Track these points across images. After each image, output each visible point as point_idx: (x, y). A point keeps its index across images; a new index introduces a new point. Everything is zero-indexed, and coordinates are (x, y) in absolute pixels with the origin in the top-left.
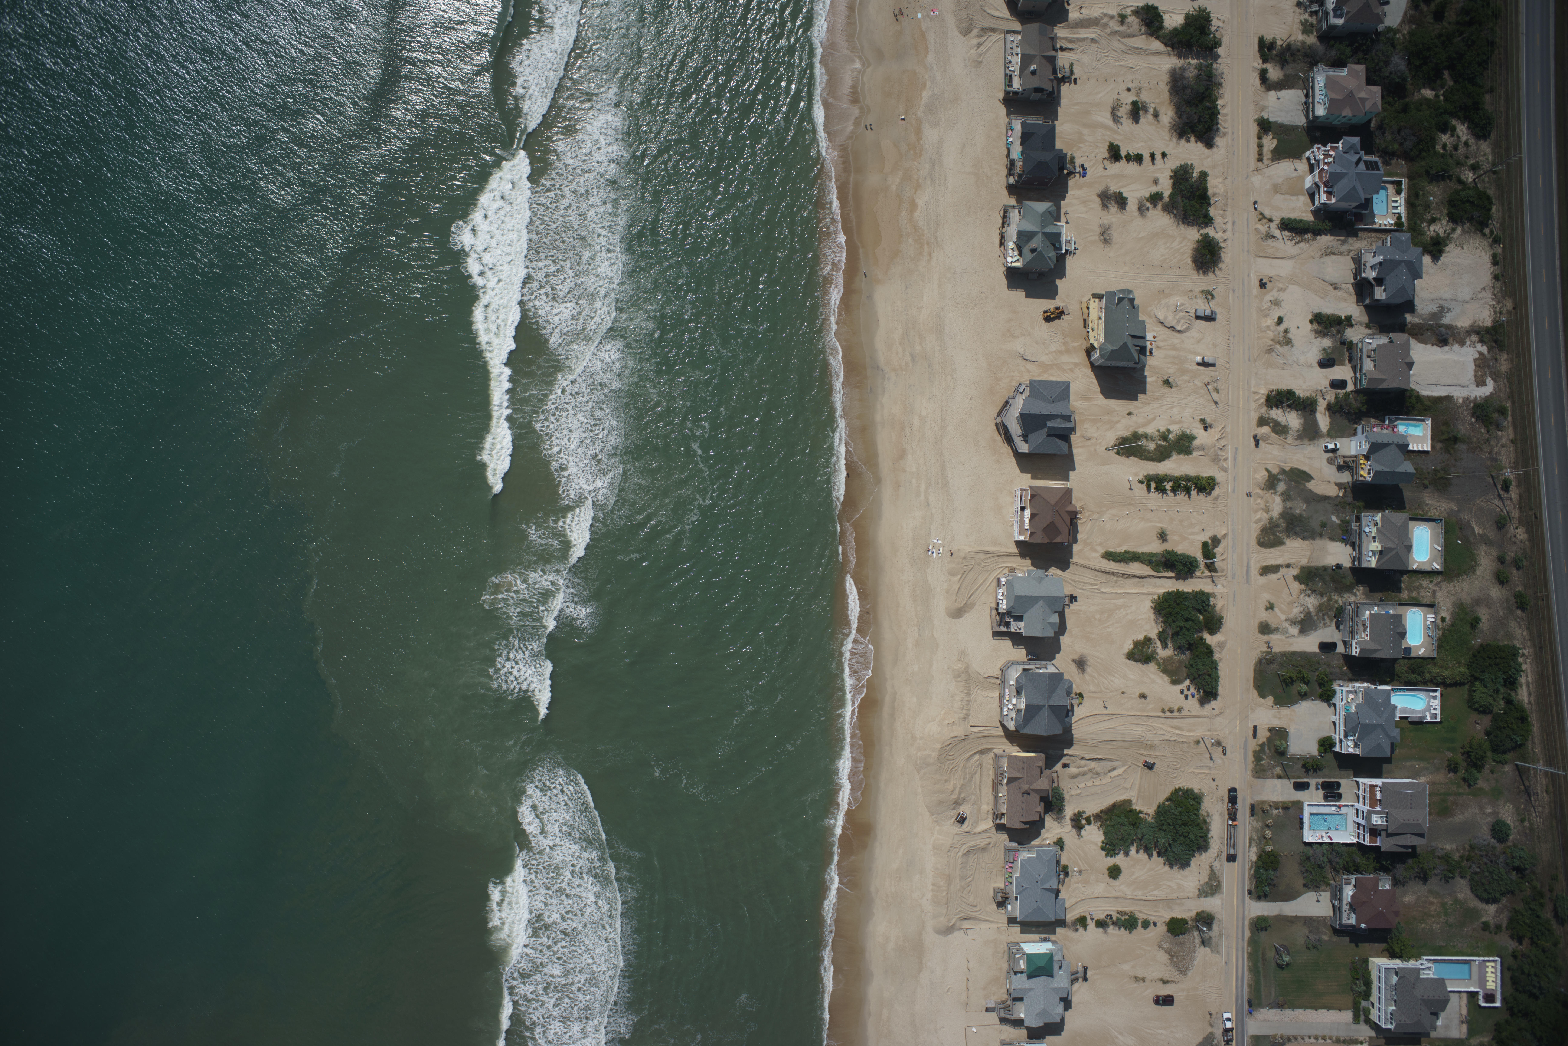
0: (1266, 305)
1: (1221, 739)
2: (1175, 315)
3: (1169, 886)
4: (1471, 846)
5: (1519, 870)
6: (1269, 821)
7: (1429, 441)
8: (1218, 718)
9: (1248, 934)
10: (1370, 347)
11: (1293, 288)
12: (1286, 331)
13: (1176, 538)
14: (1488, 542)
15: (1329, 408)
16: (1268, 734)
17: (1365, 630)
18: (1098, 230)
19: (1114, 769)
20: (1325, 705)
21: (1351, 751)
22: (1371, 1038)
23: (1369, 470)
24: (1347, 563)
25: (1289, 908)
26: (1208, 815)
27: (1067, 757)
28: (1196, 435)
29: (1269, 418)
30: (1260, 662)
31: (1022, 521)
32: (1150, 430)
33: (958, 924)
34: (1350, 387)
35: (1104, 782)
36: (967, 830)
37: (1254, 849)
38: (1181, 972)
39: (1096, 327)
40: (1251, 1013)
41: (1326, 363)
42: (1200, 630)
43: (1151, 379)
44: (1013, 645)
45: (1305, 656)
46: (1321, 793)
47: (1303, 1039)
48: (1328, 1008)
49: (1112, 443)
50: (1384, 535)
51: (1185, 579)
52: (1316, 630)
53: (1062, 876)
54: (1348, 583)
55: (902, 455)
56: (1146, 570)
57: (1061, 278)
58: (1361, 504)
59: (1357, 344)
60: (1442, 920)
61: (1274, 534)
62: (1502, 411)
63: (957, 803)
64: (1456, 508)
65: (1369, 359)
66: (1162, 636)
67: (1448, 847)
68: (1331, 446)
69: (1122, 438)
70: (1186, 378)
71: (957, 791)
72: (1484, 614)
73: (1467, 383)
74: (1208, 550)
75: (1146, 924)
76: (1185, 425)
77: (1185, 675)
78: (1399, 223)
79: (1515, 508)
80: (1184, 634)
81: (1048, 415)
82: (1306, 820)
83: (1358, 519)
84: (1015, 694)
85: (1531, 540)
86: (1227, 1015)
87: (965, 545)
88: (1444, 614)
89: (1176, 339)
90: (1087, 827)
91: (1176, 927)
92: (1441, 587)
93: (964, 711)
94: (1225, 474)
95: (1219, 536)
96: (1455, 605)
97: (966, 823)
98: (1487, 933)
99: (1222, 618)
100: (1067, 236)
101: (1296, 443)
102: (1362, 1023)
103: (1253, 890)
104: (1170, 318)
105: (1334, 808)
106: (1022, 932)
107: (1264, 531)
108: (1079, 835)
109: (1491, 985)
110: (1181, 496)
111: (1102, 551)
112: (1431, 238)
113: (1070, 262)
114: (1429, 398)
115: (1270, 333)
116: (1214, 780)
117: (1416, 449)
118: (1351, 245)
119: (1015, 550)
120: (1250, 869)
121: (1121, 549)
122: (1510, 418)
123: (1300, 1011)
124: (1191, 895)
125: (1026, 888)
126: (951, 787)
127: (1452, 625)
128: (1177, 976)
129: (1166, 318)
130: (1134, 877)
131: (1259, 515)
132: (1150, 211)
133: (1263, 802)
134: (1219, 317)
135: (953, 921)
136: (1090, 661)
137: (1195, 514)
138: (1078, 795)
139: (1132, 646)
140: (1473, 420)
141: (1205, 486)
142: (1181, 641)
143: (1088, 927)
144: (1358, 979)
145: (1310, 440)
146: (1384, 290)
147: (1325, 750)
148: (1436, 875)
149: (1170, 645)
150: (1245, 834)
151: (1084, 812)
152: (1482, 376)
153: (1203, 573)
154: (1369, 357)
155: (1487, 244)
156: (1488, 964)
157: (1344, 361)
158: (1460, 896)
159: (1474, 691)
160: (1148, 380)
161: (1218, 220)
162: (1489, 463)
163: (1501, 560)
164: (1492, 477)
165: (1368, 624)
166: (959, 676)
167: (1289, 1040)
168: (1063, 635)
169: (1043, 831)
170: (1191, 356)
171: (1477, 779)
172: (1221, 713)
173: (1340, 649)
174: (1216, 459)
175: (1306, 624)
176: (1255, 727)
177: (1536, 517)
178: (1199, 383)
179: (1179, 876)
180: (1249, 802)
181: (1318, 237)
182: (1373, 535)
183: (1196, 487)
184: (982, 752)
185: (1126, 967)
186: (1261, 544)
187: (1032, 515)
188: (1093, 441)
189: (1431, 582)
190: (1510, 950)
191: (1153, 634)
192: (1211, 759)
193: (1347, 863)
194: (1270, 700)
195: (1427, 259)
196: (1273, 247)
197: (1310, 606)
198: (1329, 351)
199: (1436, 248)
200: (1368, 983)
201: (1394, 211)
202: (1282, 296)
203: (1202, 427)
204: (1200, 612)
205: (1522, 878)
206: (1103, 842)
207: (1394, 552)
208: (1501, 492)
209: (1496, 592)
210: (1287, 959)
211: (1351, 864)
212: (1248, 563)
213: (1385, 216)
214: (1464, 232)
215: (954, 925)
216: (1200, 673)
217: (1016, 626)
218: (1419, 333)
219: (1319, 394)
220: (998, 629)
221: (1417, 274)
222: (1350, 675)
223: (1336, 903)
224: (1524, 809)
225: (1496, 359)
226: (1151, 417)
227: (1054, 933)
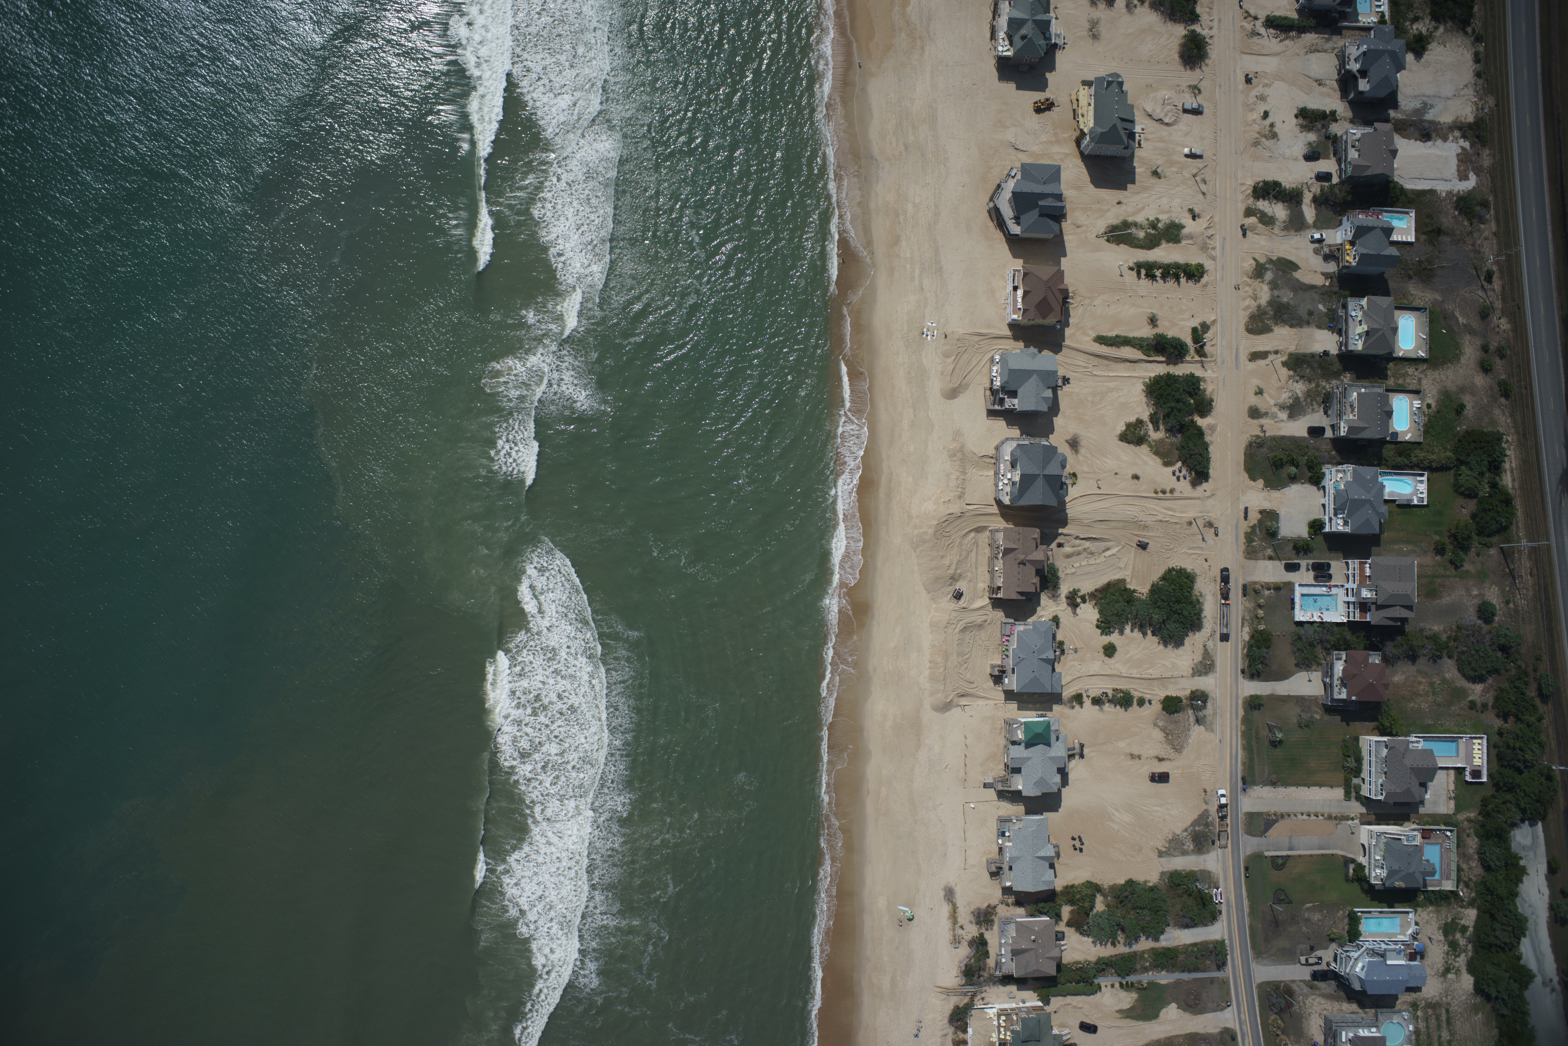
0: (1252, 100)
1: (1213, 521)
2: (1163, 109)
3: (1164, 665)
4: (1458, 627)
5: (1504, 649)
6: (1262, 601)
7: (1413, 233)
8: (1210, 501)
9: (1241, 712)
10: (1355, 138)
11: (1278, 84)
12: (1272, 125)
13: (1166, 324)
14: (1472, 332)
15: (1315, 200)
16: (1259, 516)
17: (1353, 411)
18: (1087, 26)
19: (1108, 549)
20: (1315, 488)
21: (1341, 528)
22: (1361, 814)
23: (1355, 255)
24: (1334, 351)
25: (1282, 688)
26: (1201, 595)
27: (1062, 537)
28: (1185, 224)
29: (1255, 209)
30: (1250, 445)
31: (1015, 301)
32: (1140, 219)
33: (956, 700)
34: (1335, 180)
35: (1098, 561)
36: (964, 605)
37: (1247, 629)
38: (1176, 750)
39: (1085, 114)
40: (1244, 790)
41: (1311, 156)
42: (1191, 414)
43: (1140, 170)
44: (1008, 425)
45: (1294, 441)
46: (1311, 574)
47: (1296, 816)
48: (1320, 785)
49: (1102, 231)
50: (1370, 317)
51: (1175, 364)
52: (1304, 415)
53: (1058, 653)
54: (1336, 370)
55: (896, 241)
56: (1137, 354)
57: (1051, 72)
58: (1347, 293)
59: (1341, 137)
60: (1430, 699)
61: (1262, 321)
62: (1485, 204)
63: (954, 579)
64: (1440, 299)
65: (1353, 150)
66: (1154, 419)
67: (1436, 628)
68: (1317, 236)
69: (1112, 226)
70: (1174, 169)
71: (953, 567)
72: (1468, 401)
73: (1450, 177)
74: (1198, 334)
75: (1141, 702)
76: (1174, 215)
77: (1177, 457)
78: (1382, 21)
79: (1498, 299)
80: (1175, 415)
81: (1040, 194)
82: (1297, 600)
83: (1345, 307)
84: (1009, 467)
85: (1514, 330)
86: (1221, 792)
87: (958, 327)
88: (1430, 401)
89: (1164, 131)
90: (1082, 605)
91: (1171, 705)
92: (1426, 375)
93: (960, 490)
94: (1213, 262)
95: (1208, 323)
96: (1440, 392)
97: (963, 599)
98: (1474, 712)
99: (1212, 400)
100: (1056, 30)
101: (1283, 233)
102: (1353, 799)
103: (1246, 670)
104: (1158, 111)
105: (1324, 589)
106: (1019, 709)
107: (1253, 318)
108: (1075, 613)
109: (1477, 762)
110: (1171, 283)
111: (1094, 335)
112: (1414, 36)
113: (1059, 56)
114: (1414, 191)
115: (1256, 126)
116: (1206, 560)
117: (1400, 239)
118: (1335, 43)
119: (1007, 332)
120: (1243, 649)
121: (1112, 334)
122: (1492, 212)
123: (1294, 788)
124: (1185, 674)
125: (1023, 659)
126: (947, 563)
127: (1438, 412)
128: (1171, 753)
129: (1154, 111)
130: (1129, 656)
131: (1247, 302)
132: (1138, 8)
133: (1255, 583)
134: (1206, 111)
135: (951, 698)
136: (1083, 443)
137: (1184, 300)
138: (1073, 574)
139: (1124, 428)
140: (1456, 213)
141: (1194, 273)
142: (1172, 422)
143: (1084, 705)
144: (1349, 756)
145: (1296, 231)
146: (1368, 82)
147: (1315, 531)
148: (1425, 655)
149: (1161, 427)
150: (1237, 614)
151: (1079, 590)
152: (1465, 170)
153: (1193, 357)
154: (1353, 146)
155: (1469, 42)
156: (1474, 741)
157: (1329, 155)
158: (1448, 676)
159: (1460, 475)
160: (1137, 170)
161: (1204, 18)
162: (1472, 255)
163: (1485, 349)
164: (1475, 268)
165: (1356, 405)
166: (954, 455)
167: (1282, 816)
168: (1056, 416)
169: (1039, 609)
170: (1179, 149)
171: (1463, 560)
172: (1213, 495)
173: (1329, 434)
174: (1204, 248)
175: (1294, 409)
176: (1246, 509)
177: (1519, 308)
178: (1186, 174)
179: (1173, 655)
180: (1241, 582)
181: (1303, 35)
182: (1359, 319)
183: (1185, 273)
184: (979, 530)
185: (1122, 745)
186: (1250, 330)
187: (1024, 292)
188: (1084, 228)
189: (1417, 369)
190: (1496, 729)
191: (1145, 417)
192: (1203, 540)
193: (1338, 640)
194: (1260, 483)
195: (1410, 57)
196: (1258, 44)
197: (1298, 392)
198: (1314, 145)
199: (1419, 46)
200: (1359, 760)
201: (1378, 10)
202: (1267, 91)
203: (1190, 216)
204: (1191, 395)
205: (1507, 658)
206: (1098, 621)
207: (1380, 333)
208: (1485, 284)
209: (1480, 380)
210: (1280, 735)
211: (1341, 642)
212: (1237, 349)
213: (1369, 15)
214: (1446, 30)
215: (951, 701)
216: (1191, 452)
217: (1010, 403)
218: (1403, 128)
219: (1305, 187)
220: (992, 408)
221: (1400, 66)
222: (1338, 458)
223: (1328, 680)
224: (1509, 591)
225: (1478, 154)
226: (1140, 206)
227: (1051, 710)
